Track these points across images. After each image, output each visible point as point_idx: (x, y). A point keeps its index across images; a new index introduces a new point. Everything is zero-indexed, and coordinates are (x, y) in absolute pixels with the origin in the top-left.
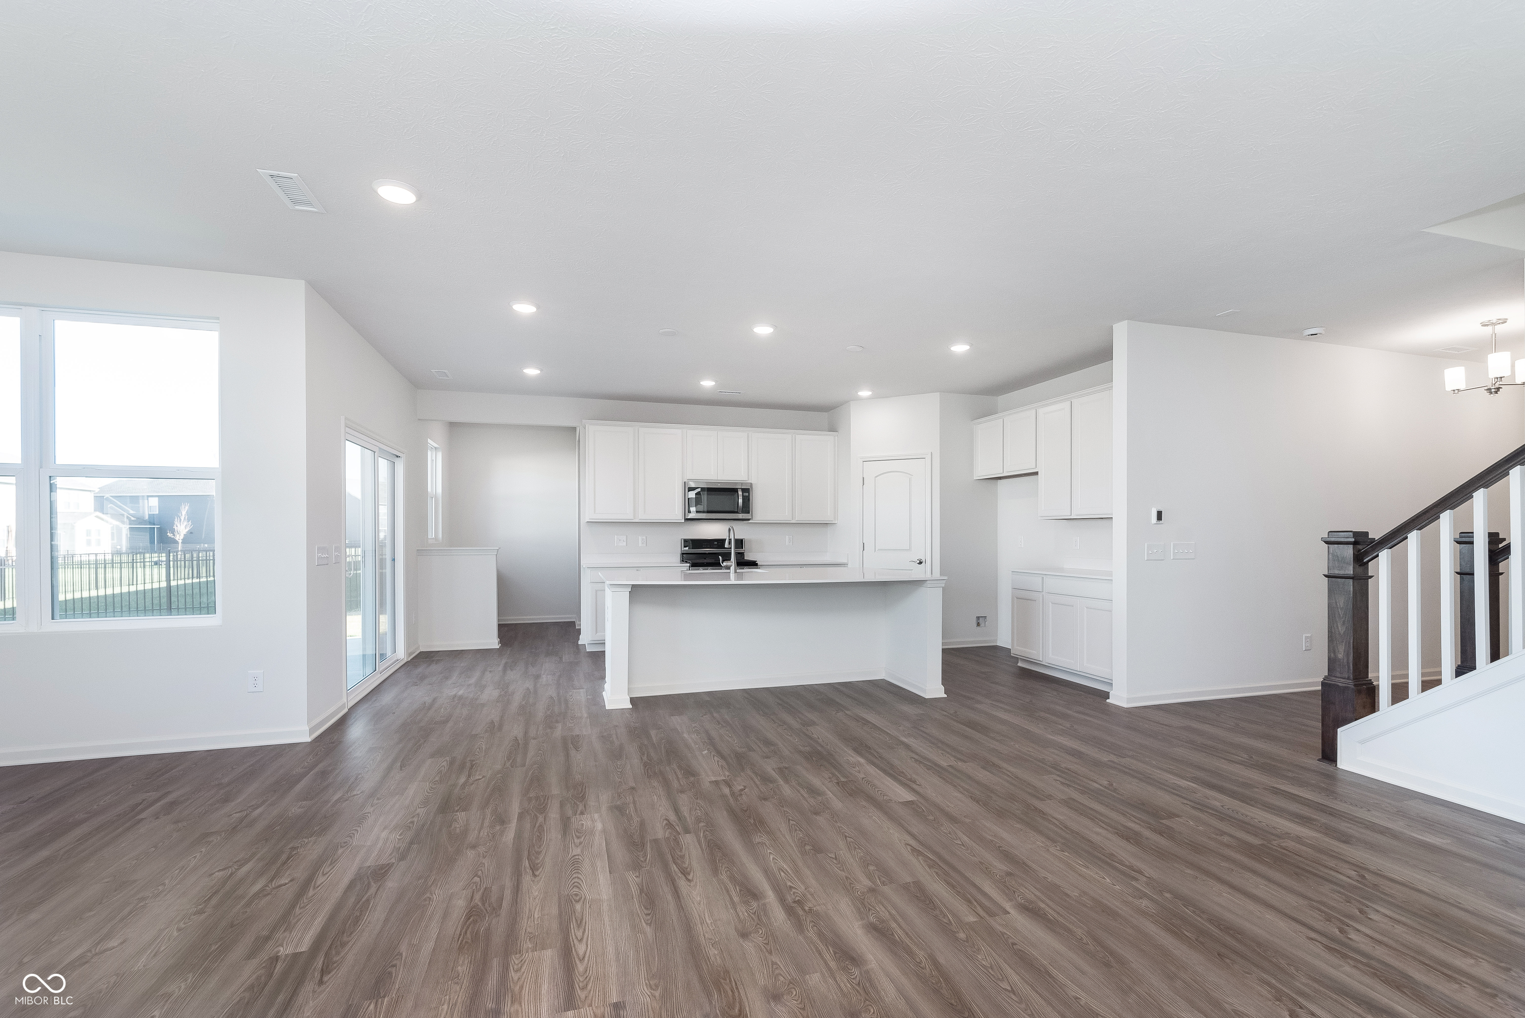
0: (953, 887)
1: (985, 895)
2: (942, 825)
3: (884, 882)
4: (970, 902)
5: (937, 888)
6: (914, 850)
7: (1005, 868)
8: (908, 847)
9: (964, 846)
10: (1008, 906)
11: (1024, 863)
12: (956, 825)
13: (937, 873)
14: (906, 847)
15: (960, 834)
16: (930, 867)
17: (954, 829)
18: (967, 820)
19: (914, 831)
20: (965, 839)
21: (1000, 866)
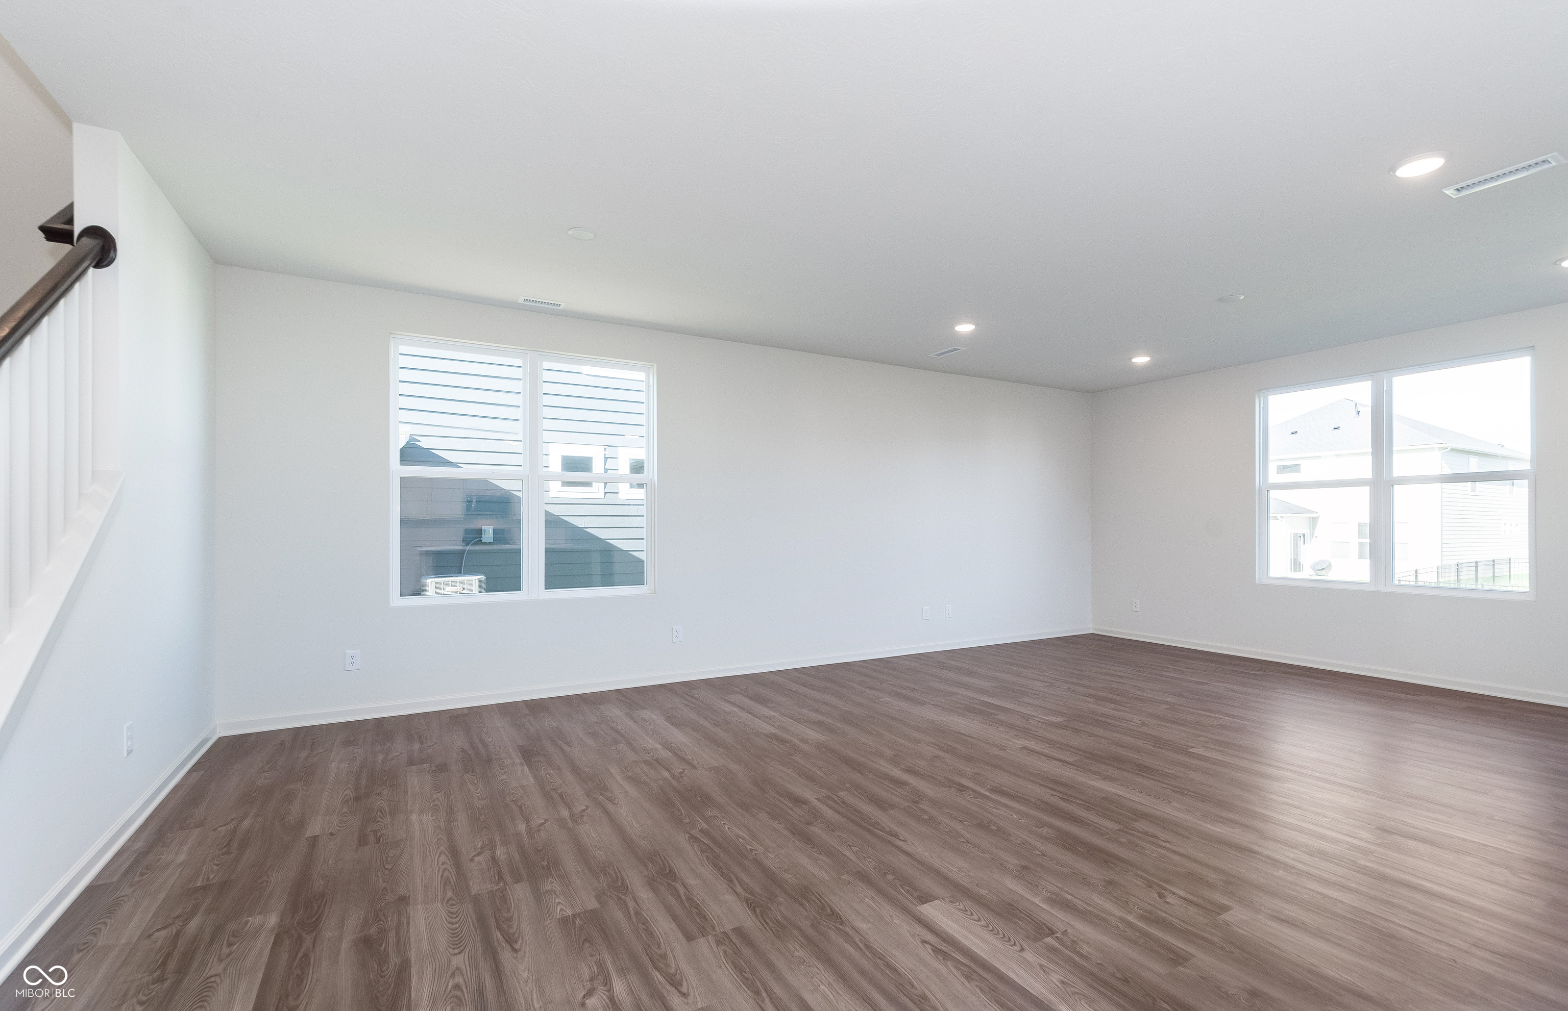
0: (856, 810)
1: (831, 808)
2: (875, 868)
3: (910, 808)
4: (843, 803)
5: (868, 809)
6: (896, 836)
7: (812, 828)
8: (902, 839)
9: (849, 845)
10: (816, 802)
11: (793, 834)
12: (860, 869)
13: (870, 819)
14: (904, 838)
15: (853, 857)
16: (877, 823)
17: (861, 864)
18: (845, 877)
19: (903, 857)
20: (848, 853)
21: (816, 830)
